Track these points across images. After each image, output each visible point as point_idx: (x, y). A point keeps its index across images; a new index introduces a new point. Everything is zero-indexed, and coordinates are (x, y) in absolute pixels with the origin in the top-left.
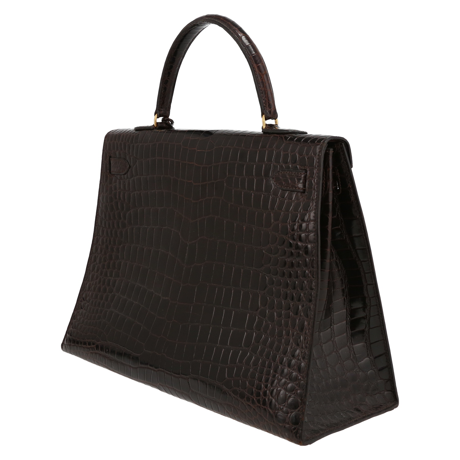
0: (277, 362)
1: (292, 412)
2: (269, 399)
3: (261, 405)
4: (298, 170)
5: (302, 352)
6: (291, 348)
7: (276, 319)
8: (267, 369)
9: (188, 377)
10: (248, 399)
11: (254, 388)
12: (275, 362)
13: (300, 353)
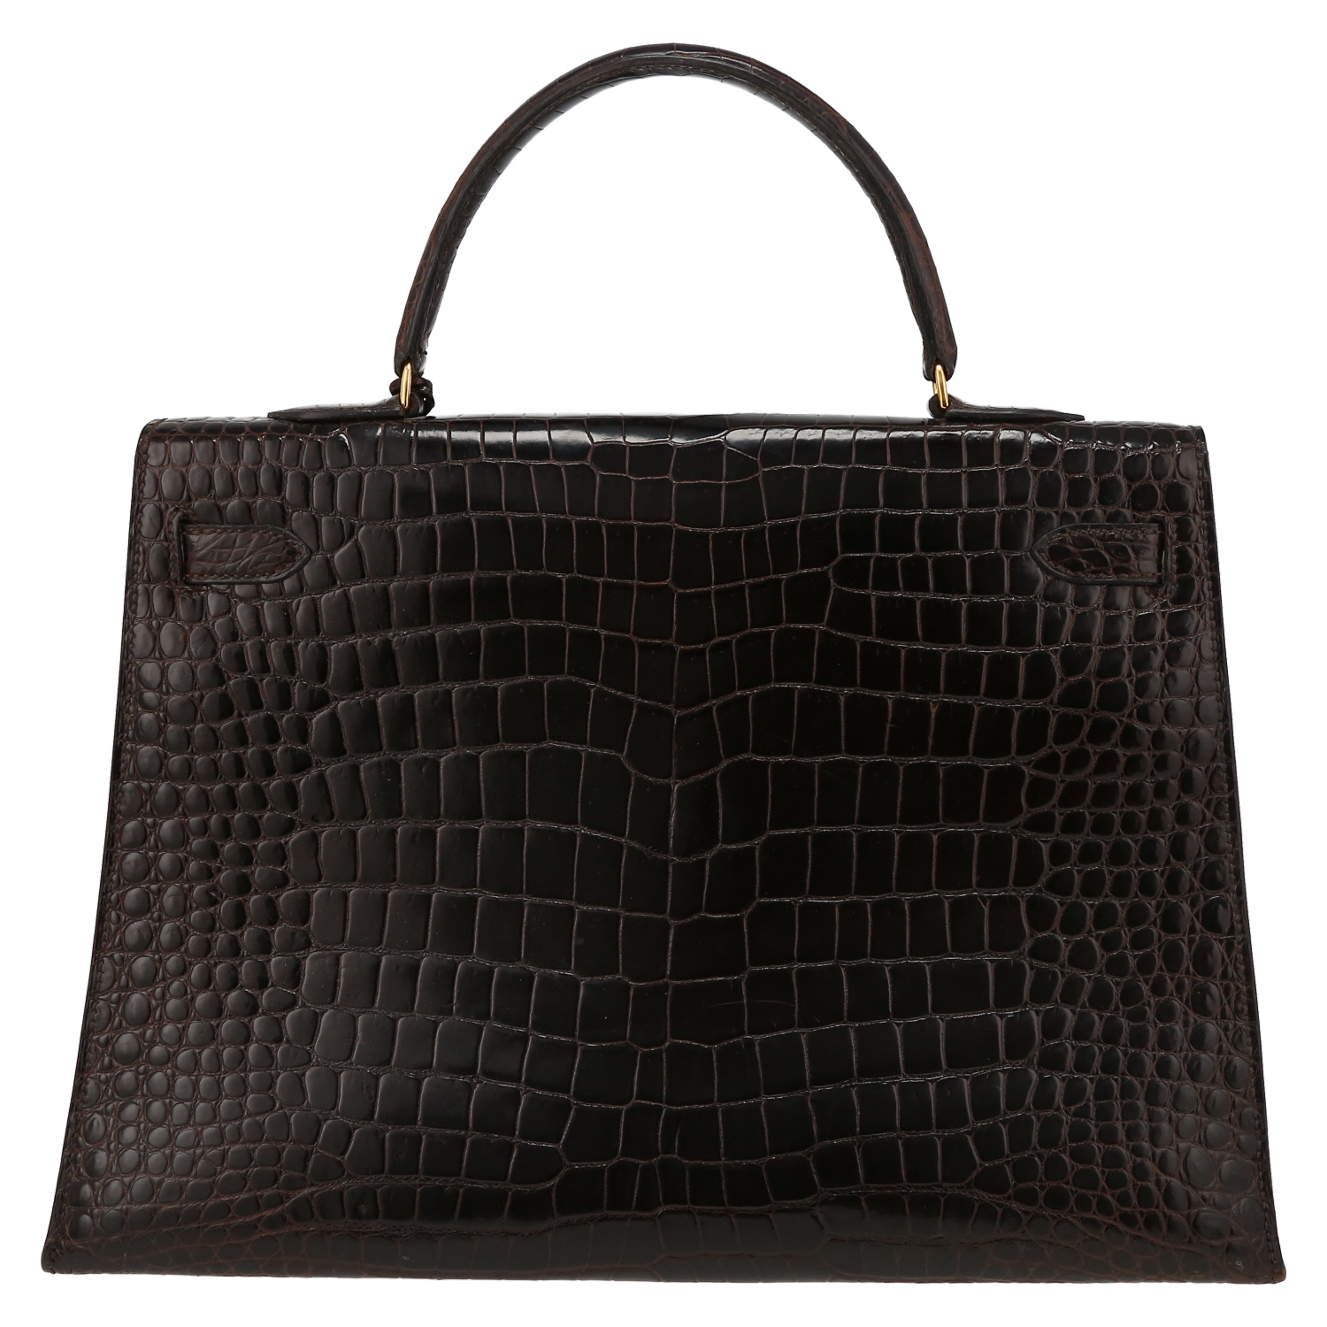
0: (1152, 1075)
1: (1238, 1200)
2: (1158, 1182)
3: (1135, 1207)
4: (1128, 522)
5: (1226, 1029)
6: (1186, 1024)
7: (1103, 956)
8: (1121, 1103)
9: (808, 1200)
10: (1083, 1203)
11: (1097, 1165)
12: (1141, 1076)
13: (1223, 1034)
